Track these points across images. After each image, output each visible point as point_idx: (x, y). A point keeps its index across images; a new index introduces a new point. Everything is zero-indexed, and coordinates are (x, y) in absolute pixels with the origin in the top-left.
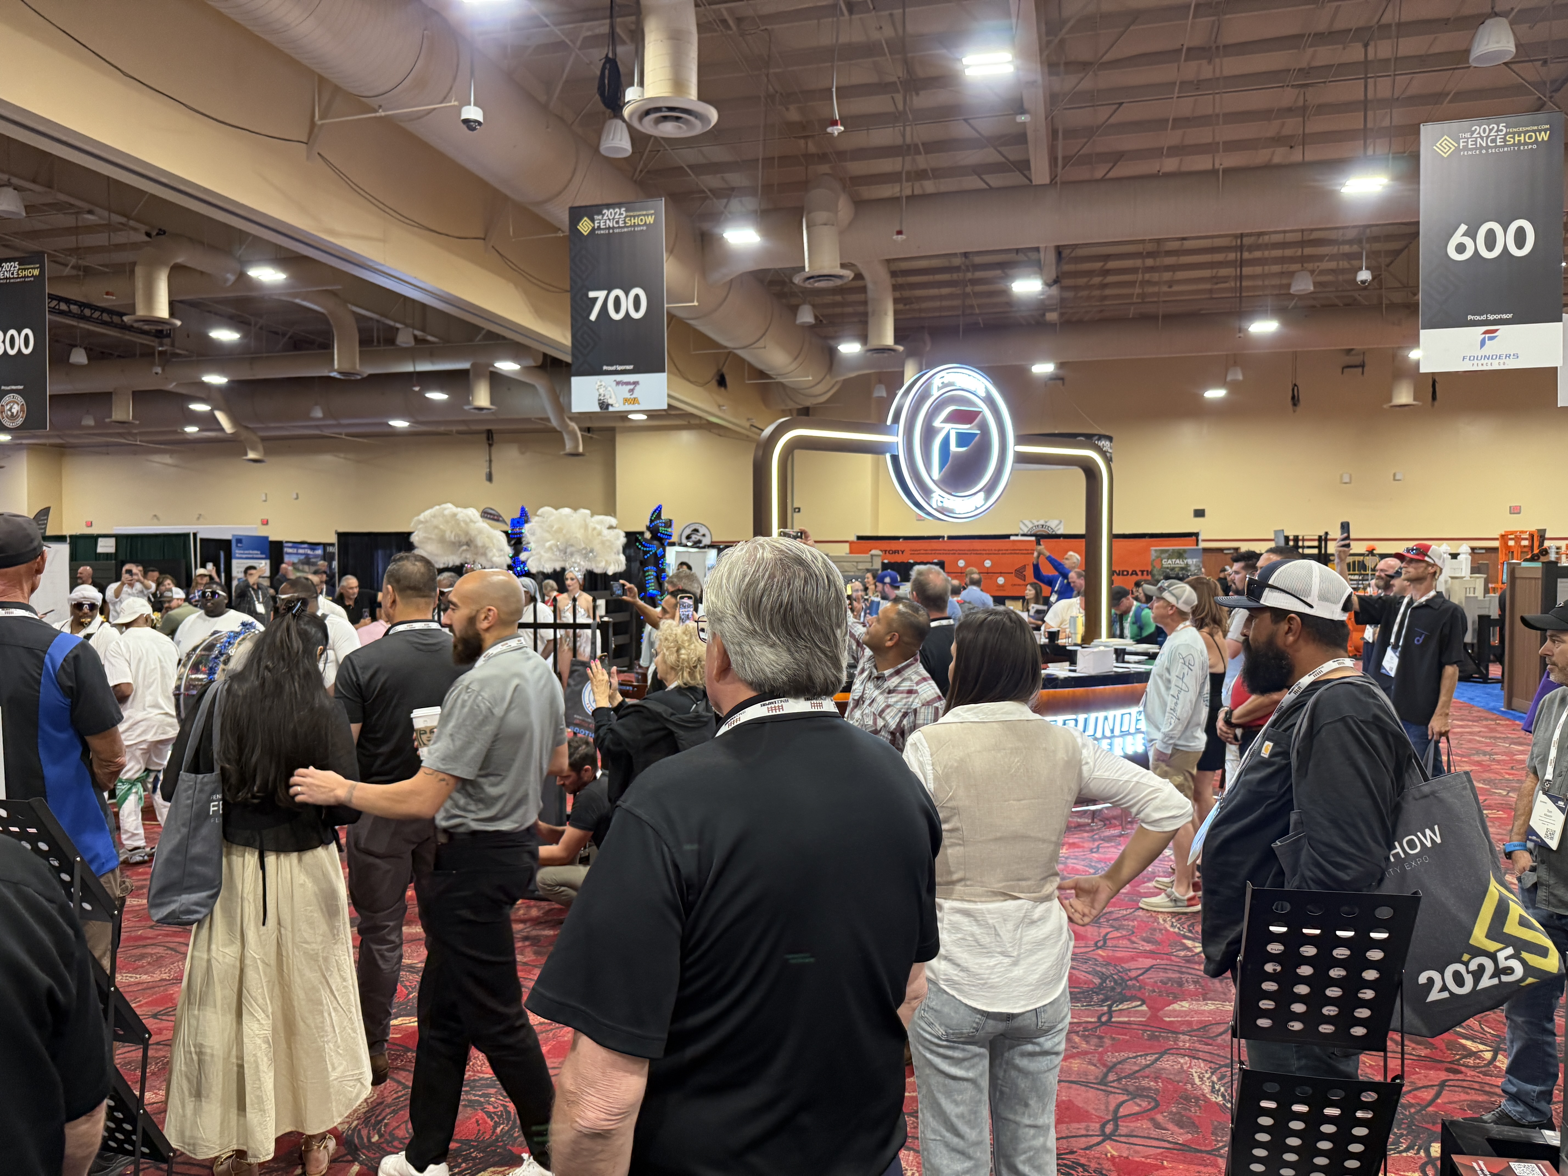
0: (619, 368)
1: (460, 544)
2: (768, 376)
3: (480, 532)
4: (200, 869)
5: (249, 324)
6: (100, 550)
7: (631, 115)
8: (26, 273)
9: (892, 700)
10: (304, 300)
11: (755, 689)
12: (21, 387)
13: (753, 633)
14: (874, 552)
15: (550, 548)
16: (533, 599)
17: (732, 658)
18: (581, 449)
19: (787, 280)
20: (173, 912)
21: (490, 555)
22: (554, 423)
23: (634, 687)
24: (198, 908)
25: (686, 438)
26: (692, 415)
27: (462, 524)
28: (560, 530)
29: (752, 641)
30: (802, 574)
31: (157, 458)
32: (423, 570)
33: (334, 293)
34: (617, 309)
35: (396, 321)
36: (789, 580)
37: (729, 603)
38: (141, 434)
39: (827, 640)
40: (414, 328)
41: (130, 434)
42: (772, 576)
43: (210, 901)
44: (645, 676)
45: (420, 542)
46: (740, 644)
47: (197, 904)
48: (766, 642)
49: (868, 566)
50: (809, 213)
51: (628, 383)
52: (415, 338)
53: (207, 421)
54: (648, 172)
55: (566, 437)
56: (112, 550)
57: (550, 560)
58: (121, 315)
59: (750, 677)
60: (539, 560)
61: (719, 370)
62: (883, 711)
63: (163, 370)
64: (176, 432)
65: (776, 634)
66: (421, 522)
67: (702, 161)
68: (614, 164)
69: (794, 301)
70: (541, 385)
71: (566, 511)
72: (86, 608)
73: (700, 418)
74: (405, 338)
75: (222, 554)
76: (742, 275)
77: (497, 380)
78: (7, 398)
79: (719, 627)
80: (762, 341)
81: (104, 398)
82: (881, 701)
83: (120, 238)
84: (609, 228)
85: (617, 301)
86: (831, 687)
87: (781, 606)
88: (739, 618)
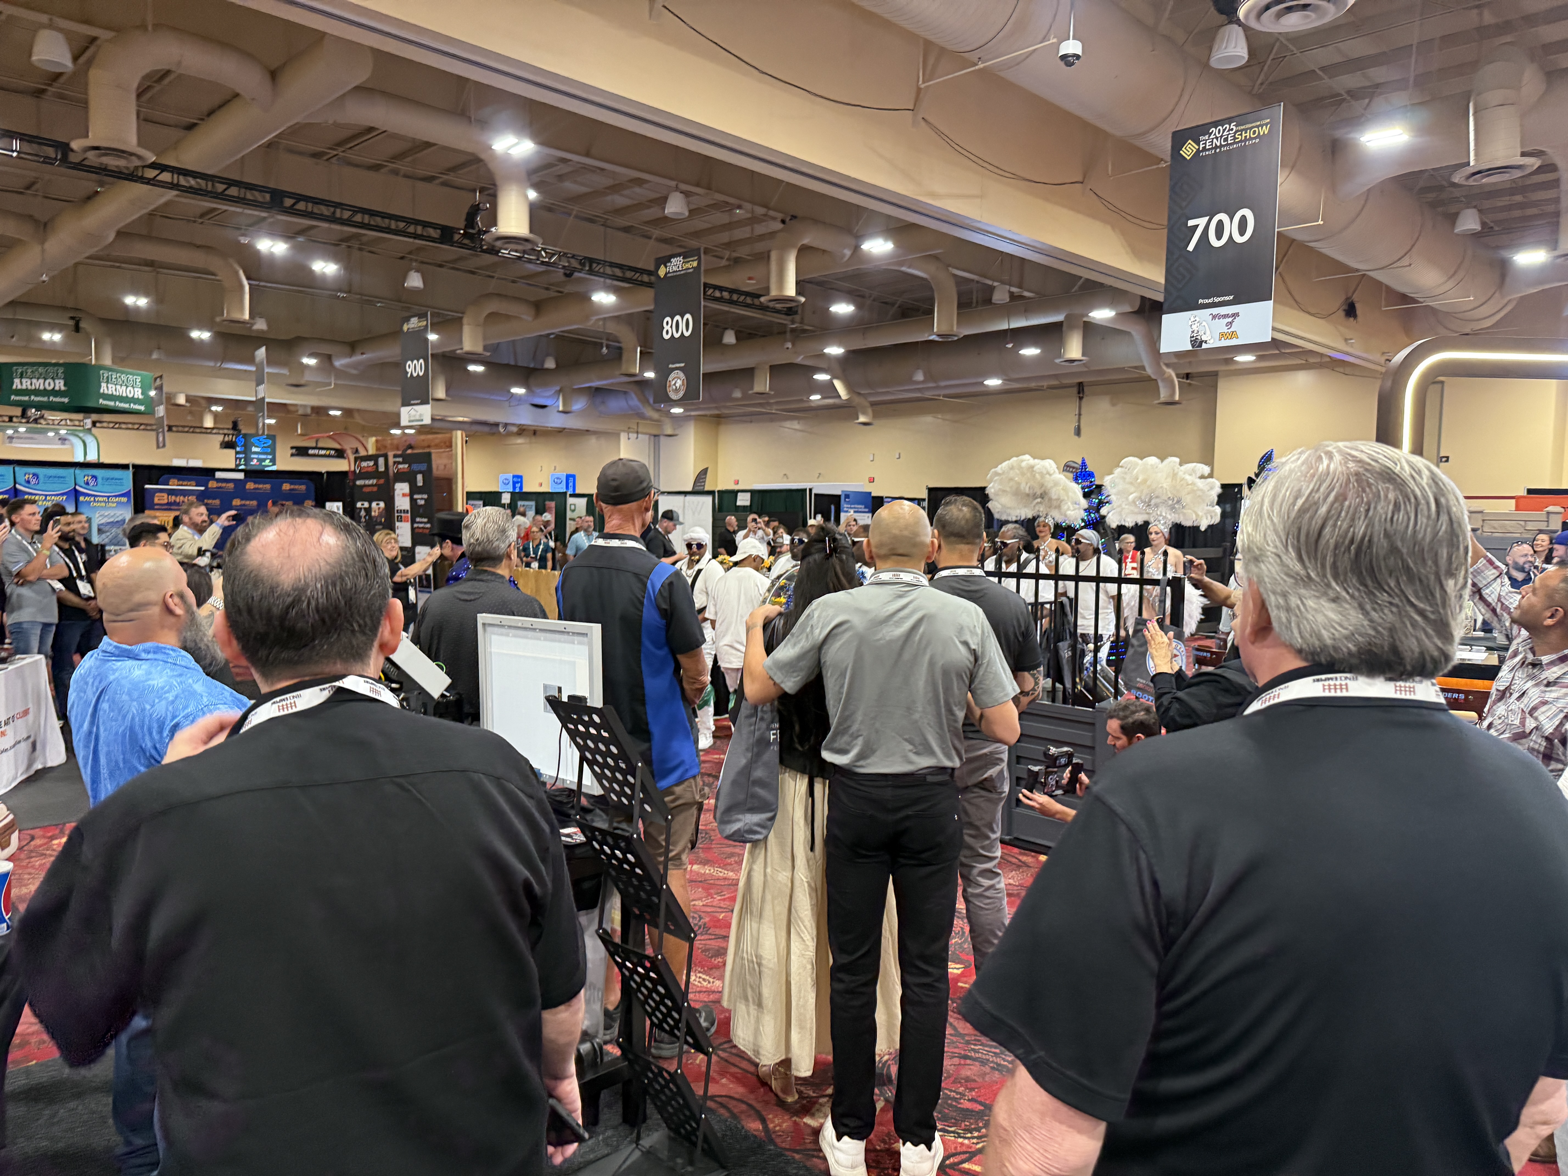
0: (1217, 300)
1: (1035, 497)
2: (1413, 300)
3: (1056, 484)
4: (761, 792)
5: (863, 297)
6: (739, 503)
7: (1247, 16)
8: (688, 265)
9: (1553, 694)
10: (909, 267)
11: (1306, 660)
12: (682, 365)
13: (1307, 581)
14: (1551, 509)
15: (1134, 502)
16: (1097, 551)
17: (1274, 613)
18: (1177, 398)
19: (1444, 183)
20: (739, 830)
21: (1064, 507)
22: (1149, 371)
23: (1212, 653)
24: (759, 829)
25: (1303, 379)
26: (1311, 352)
27: (1037, 476)
28: (1145, 481)
29: (1303, 591)
30: (1391, 496)
31: (788, 424)
32: (968, 515)
33: (936, 257)
34: (1219, 235)
35: (994, 280)
36: (1369, 504)
37: (1271, 536)
38: (777, 403)
39: (1429, 595)
40: (1011, 285)
41: (768, 404)
42: (1341, 498)
43: (769, 823)
44: (1225, 641)
45: (996, 494)
46: (1284, 595)
47: (759, 825)
48: (1325, 594)
49: (1543, 526)
50: (1479, 94)
51: (1225, 316)
52: (1012, 295)
53: (828, 389)
54: (1271, 83)
55: (1161, 384)
56: (748, 503)
57: (1133, 513)
58: (759, 296)
59: (1298, 642)
60: (1120, 513)
61: (1347, 299)
62: (1534, 709)
63: (793, 345)
64: (801, 401)
65: (1343, 583)
66: (997, 474)
67: (1338, 59)
68: (1224, 75)
69: (1452, 209)
70: (1137, 330)
71: (1153, 460)
72: (694, 547)
73: (1322, 355)
74: (1000, 296)
75: (833, 507)
76: (1383, 182)
77: (1090, 330)
78: (672, 375)
79: (1255, 569)
80: (1407, 258)
81: (748, 373)
82: (1534, 695)
83: (760, 229)
84: (1216, 147)
85: (1220, 226)
86: (1430, 665)
87: (1352, 542)
88: (1284, 557)
